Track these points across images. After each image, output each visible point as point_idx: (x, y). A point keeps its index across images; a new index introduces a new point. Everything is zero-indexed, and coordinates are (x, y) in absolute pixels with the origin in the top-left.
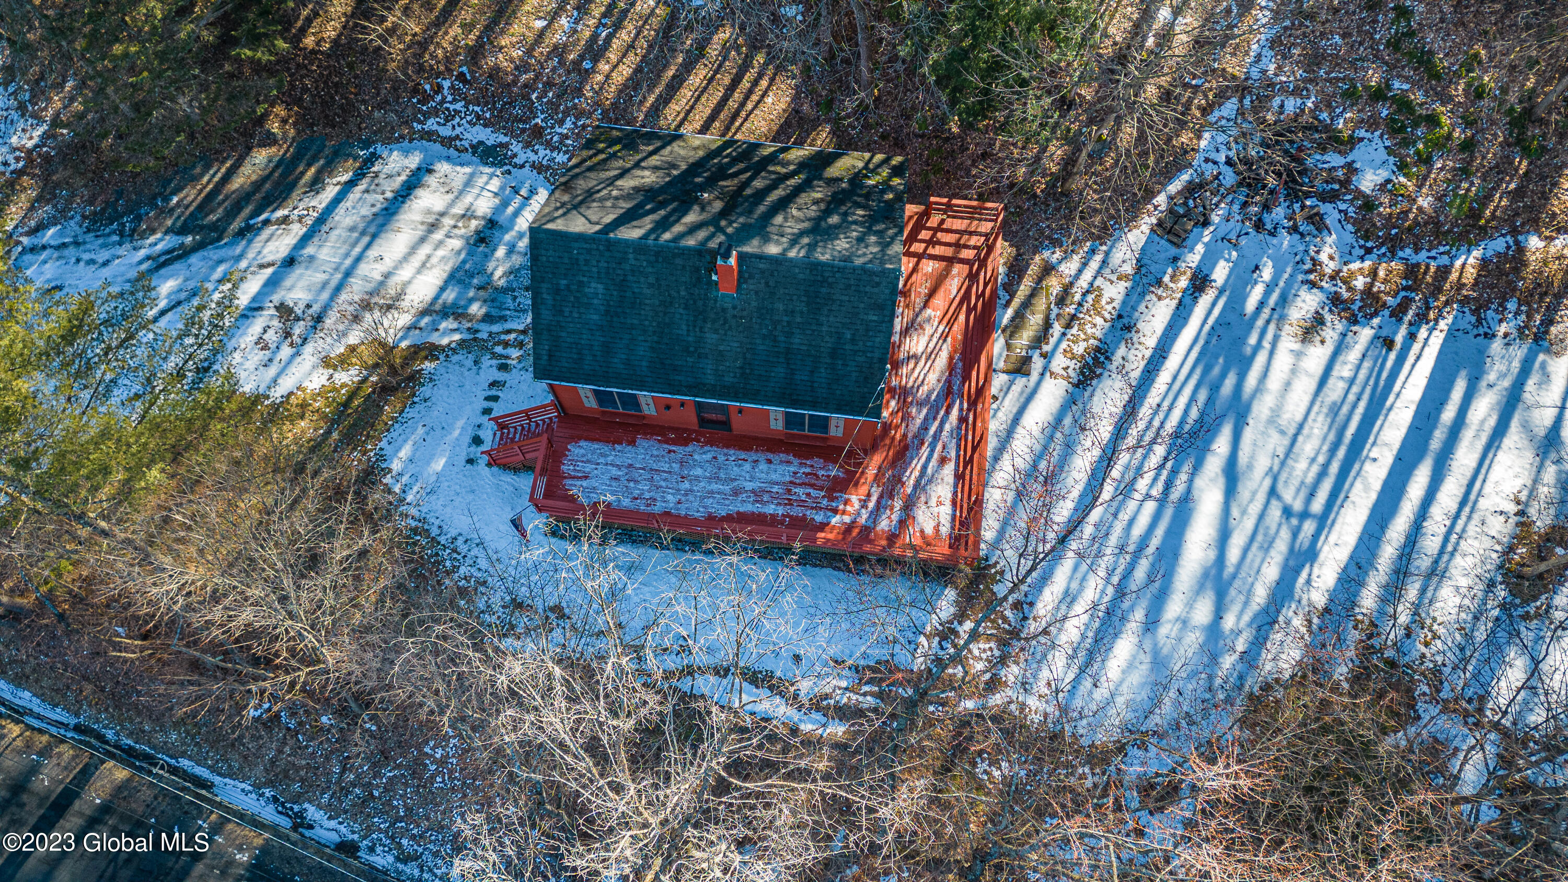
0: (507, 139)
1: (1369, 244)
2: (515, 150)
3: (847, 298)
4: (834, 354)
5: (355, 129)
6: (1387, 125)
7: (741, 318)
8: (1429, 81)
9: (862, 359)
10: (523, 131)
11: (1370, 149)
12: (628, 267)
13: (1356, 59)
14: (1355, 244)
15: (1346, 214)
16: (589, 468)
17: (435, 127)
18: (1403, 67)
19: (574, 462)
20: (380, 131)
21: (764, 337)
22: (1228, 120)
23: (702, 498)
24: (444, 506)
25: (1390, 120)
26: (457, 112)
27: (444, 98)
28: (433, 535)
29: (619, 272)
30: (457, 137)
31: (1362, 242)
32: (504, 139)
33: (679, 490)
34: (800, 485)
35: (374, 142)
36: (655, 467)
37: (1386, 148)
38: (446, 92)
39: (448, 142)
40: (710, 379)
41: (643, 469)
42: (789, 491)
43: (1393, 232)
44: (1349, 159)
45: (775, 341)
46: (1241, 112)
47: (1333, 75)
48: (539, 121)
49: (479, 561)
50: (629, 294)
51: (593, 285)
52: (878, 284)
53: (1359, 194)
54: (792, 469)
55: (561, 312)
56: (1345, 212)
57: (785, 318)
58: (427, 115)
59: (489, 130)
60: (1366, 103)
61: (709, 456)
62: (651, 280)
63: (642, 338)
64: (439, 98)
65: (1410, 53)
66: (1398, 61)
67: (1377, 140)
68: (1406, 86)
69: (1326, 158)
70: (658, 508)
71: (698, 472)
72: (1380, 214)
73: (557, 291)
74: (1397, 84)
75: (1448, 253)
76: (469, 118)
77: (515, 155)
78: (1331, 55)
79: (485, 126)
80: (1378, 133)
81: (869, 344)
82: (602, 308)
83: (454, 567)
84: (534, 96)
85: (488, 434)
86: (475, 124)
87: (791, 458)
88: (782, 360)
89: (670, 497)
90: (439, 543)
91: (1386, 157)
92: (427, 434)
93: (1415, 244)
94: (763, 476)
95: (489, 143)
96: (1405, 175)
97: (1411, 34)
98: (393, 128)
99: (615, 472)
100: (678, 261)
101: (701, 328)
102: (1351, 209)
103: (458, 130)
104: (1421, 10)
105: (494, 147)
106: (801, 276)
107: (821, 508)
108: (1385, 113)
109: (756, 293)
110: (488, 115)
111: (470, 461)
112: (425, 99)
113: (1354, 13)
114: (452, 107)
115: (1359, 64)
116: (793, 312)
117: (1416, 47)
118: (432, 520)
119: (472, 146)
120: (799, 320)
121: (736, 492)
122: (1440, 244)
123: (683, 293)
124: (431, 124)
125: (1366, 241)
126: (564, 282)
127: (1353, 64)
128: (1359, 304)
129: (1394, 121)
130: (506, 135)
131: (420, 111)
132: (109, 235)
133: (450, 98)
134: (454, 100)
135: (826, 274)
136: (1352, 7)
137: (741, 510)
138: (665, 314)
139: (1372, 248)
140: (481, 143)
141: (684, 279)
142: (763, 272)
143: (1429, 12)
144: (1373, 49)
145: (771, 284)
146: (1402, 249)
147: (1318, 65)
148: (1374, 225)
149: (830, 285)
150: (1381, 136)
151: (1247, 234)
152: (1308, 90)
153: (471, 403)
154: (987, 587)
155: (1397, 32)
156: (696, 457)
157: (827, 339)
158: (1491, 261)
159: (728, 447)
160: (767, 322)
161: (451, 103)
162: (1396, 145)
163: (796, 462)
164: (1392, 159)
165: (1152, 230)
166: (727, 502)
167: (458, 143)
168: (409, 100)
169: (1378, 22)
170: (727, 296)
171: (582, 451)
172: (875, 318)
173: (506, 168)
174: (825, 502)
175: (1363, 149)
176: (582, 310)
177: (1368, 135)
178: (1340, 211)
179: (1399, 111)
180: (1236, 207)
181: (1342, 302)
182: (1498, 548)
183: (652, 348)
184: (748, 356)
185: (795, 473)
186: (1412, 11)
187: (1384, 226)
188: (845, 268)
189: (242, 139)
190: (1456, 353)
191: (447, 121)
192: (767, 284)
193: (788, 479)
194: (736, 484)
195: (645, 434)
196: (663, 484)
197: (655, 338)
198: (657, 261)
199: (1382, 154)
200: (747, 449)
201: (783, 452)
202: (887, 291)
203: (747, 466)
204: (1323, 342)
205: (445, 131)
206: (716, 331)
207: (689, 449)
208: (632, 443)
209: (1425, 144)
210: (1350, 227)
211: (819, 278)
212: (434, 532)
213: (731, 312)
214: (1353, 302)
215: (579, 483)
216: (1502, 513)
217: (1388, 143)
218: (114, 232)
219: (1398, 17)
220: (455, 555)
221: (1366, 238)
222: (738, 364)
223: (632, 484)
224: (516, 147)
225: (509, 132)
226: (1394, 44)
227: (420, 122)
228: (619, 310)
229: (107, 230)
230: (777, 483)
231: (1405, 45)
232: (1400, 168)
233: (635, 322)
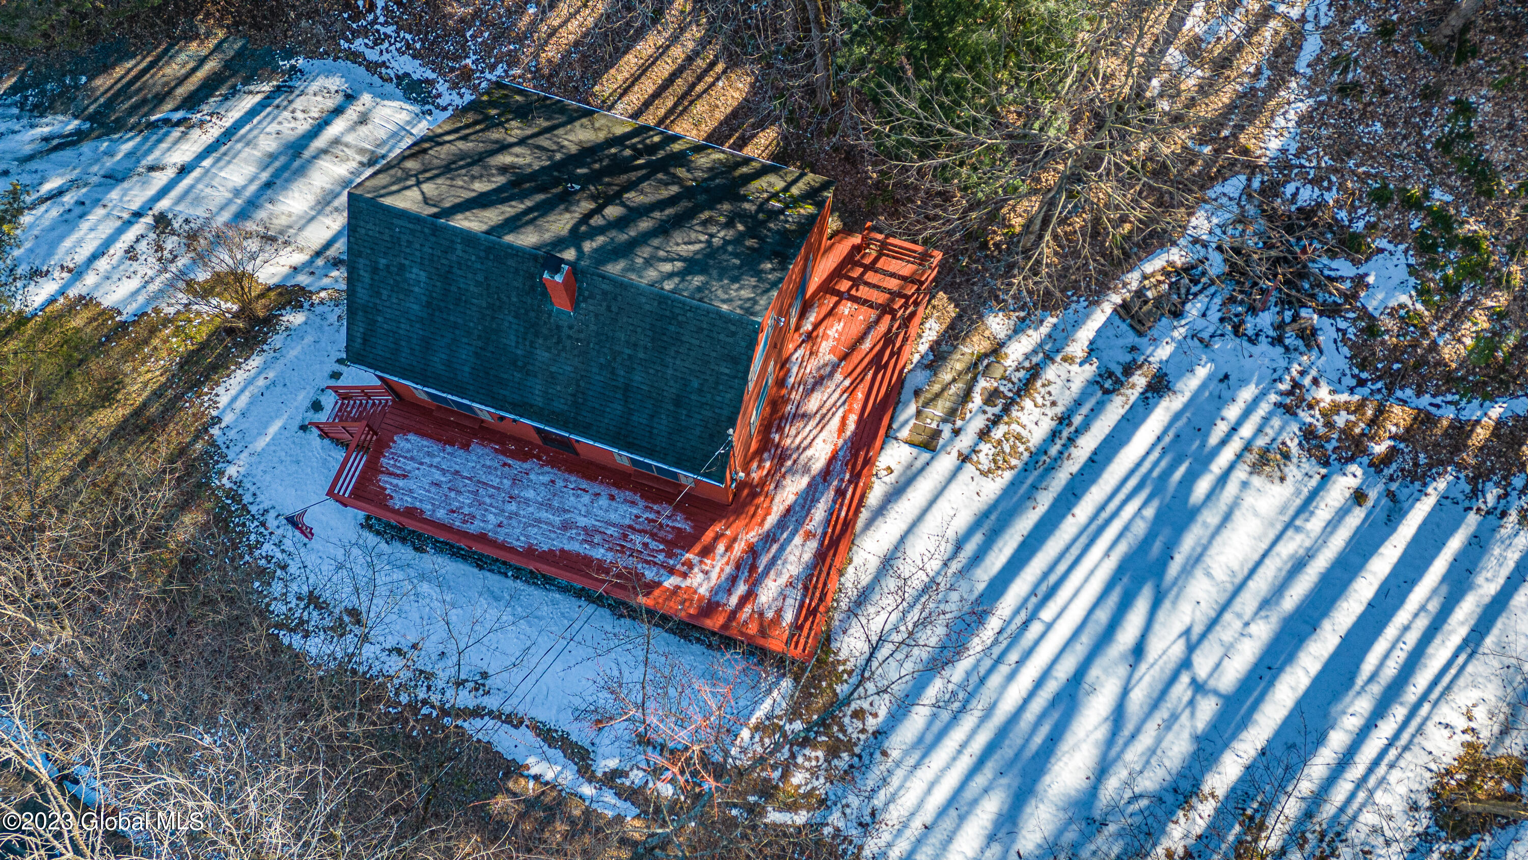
0: (434, 76)
1: (1364, 375)
2: (440, 89)
3: (697, 342)
4: (678, 402)
5: (280, 36)
6: (1415, 240)
7: (578, 340)
8: (1477, 197)
9: (710, 414)
10: (452, 70)
11: (1390, 265)
12: (454, 258)
13: (1395, 155)
14: (1348, 372)
15: (1344, 334)
16: (410, 466)
17: (362, 49)
18: (1450, 175)
19: (395, 457)
20: (304, 42)
21: (602, 367)
22: (1231, 199)
23: (526, 526)
24: (265, 472)
25: (1422, 235)
26: (387, 36)
27: (376, 18)
28: (245, 502)
29: (444, 261)
30: (384, 64)
31: (1356, 371)
32: (432, 76)
33: (503, 511)
34: (640, 531)
35: (298, 54)
36: (484, 478)
37: (1409, 266)
38: (378, 12)
39: (373, 67)
40: (539, 401)
41: (470, 479)
42: (625, 536)
43: (1396, 366)
44: (1361, 271)
45: (613, 373)
46: (1247, 191)
47: (1364, 169)
48: (469, 61)
49: (285, 541)
50: (454, 289)
51: (414, 270)
52: (733, 334)
53: (1364, 313)
54: (635, 511)
55: (378, 294)
56: (1344, 332)
57: (627, 351)
58: (356, 34)
59: (417, 62)
60: (1396, 209)
61: (545, 479)
62: (480, 277)
63: (465, 340)
64: (370, 17)
65: (1461, 160)
66: (1445, 165)
67: (1399, 254)
68: (1448, 198)
69: (1334, 265)
70: (474, 528)
71: (530, 494)
72: (1383, 343)
73: (375, 270)
74: (1437, 194)
75: (1455, 403)
76: (398, 45)
77: (439, 95)
78: (1366, 145)
79: (414, 57)
80: (1402, 247)
81: (718, 398)
82: (424, 298)
83: (258, 542)
84: (468, 34)
85: (329, 401)
86: (403, 53)
87: (637, 498)
88: (619, 396)
89: (491, 517)
90: (249, 512)
91: (1407, 277)
92: (267, 388)
93: (1419, 386)
94: (601, 513)
95: (415, 77)
96: (1424, 303)
97: (1468, 136)
98: (318, 41)
99: (437, 476)
100: (510, 262)
101: (532, 342)
102: (1352, 330)
103: (386, 57)
104: (1487, 109)
105: (420, 82)
106: (647, 307)
107: (655, 564)
108: (1416, 224)
109: (596, 315)
110: (418, 46)
111: (303, 428)
112: (357, 15)
113: (1405, 99)
114: (382, 30)
115: (1398, 161)
116: (635, 345)
117: (1470, 154)
118: (248, 485)
119: (397, 77)
120: (641, 355)
121: (566, 526)
122: (1449, 391)
123: (514, 299)
124: (359, 44)
125: (1362, 371)
126: (383, 261)
127: (1390, 160)
128: (1334, 443)
129: (1423, 235)
130: (434, 71)
131: (349, 28)
132: (9, 106)
133: (382, 19)
134: (386, 22)
135: (677, 311)
136: (1404, 92)
137: (566, 548)
138: (493, 318)
139: (1366, 380)
140: (407, 75)
141: (516, 284)
142: (605, 293)
143: (1497, 114)
144: (1418, 146)
145: (614, 309)
146: (1402, 388)
147: (1349, 155)
148: (1374, 354)
149: (680, 324)
150: (1406, 252)
151: (1222, 335)
152: (1330, 181)
153: (322, 363)
154: (830, 686)
155: (1451, 131)
156: (532, 476)
157: (672, 383)
158: (1506, 424)
159: (570, 471)
160: (606, 350)
161: (382, 25)
162: (1420, 264)
163: (642, 504)
164: (1412, 281)
165: (1115, 310)
166: (553, 536)
167: (383, 70)
168: (340, 15)
169: (1431, 115)
170: (563, 312)
171: (409, 446)
172: (727, 371)
173: (427, 107)
174: (661, 557)
175: (1381, 261)
176: (401, 296)
177: (1391, 247)
178: (1338, 330)
179: (1433, 225)
180: (1218, 300)
181: (1316, 437)
182: (1433, 766)
183: (476, 353)
184: (582, 384)
185: (637, 517)
186: (1475, 110)
187: (1385, 358)
188: (698, 308)
189: (164, 27)
190: (1438, 526)
191: (376, 44)
192: (609, 309)
193: (627, 522)
194: (567, 516)
195: (483, 439)
196: (488, 500)
197: (480, 344)
198: (487, 258)
199: (1402, 273)
200: (591, 478)
201: (630, 490)
202: (743, 344)
203: (586, 499)
204: (1282, 479)
205: (372, 55)
206: (548, 349)
207: (526, 465)
208: (466, 446)
209: (1456, 271)
210: (1346, 351)
211: (668, 313)
212: (247, 498)
213: (566, 330)
214: (1328, 440)
215: (395, 481)
216: (1447, 726)
217: (1412, 261)
218: (15, 104)
219: (1456, 114)
220: (262, 529)
221: (1362, 368)
222: (570, 390)
223: (453, 494)
224: (442, 87)
225: (437, 68)
226: (1445, 145)
227: (348, 41)
228: (442, 304)
229: (9, 101)
230: (614, 525)
231: (1458, 149)
232: (1420, 293)
233: (460, 321)
